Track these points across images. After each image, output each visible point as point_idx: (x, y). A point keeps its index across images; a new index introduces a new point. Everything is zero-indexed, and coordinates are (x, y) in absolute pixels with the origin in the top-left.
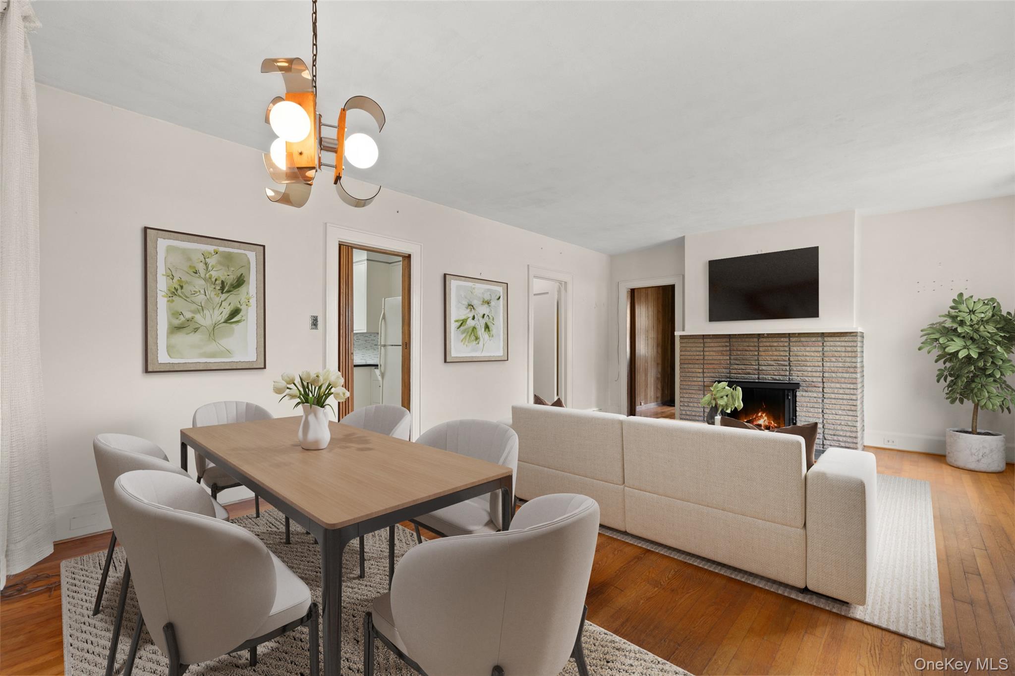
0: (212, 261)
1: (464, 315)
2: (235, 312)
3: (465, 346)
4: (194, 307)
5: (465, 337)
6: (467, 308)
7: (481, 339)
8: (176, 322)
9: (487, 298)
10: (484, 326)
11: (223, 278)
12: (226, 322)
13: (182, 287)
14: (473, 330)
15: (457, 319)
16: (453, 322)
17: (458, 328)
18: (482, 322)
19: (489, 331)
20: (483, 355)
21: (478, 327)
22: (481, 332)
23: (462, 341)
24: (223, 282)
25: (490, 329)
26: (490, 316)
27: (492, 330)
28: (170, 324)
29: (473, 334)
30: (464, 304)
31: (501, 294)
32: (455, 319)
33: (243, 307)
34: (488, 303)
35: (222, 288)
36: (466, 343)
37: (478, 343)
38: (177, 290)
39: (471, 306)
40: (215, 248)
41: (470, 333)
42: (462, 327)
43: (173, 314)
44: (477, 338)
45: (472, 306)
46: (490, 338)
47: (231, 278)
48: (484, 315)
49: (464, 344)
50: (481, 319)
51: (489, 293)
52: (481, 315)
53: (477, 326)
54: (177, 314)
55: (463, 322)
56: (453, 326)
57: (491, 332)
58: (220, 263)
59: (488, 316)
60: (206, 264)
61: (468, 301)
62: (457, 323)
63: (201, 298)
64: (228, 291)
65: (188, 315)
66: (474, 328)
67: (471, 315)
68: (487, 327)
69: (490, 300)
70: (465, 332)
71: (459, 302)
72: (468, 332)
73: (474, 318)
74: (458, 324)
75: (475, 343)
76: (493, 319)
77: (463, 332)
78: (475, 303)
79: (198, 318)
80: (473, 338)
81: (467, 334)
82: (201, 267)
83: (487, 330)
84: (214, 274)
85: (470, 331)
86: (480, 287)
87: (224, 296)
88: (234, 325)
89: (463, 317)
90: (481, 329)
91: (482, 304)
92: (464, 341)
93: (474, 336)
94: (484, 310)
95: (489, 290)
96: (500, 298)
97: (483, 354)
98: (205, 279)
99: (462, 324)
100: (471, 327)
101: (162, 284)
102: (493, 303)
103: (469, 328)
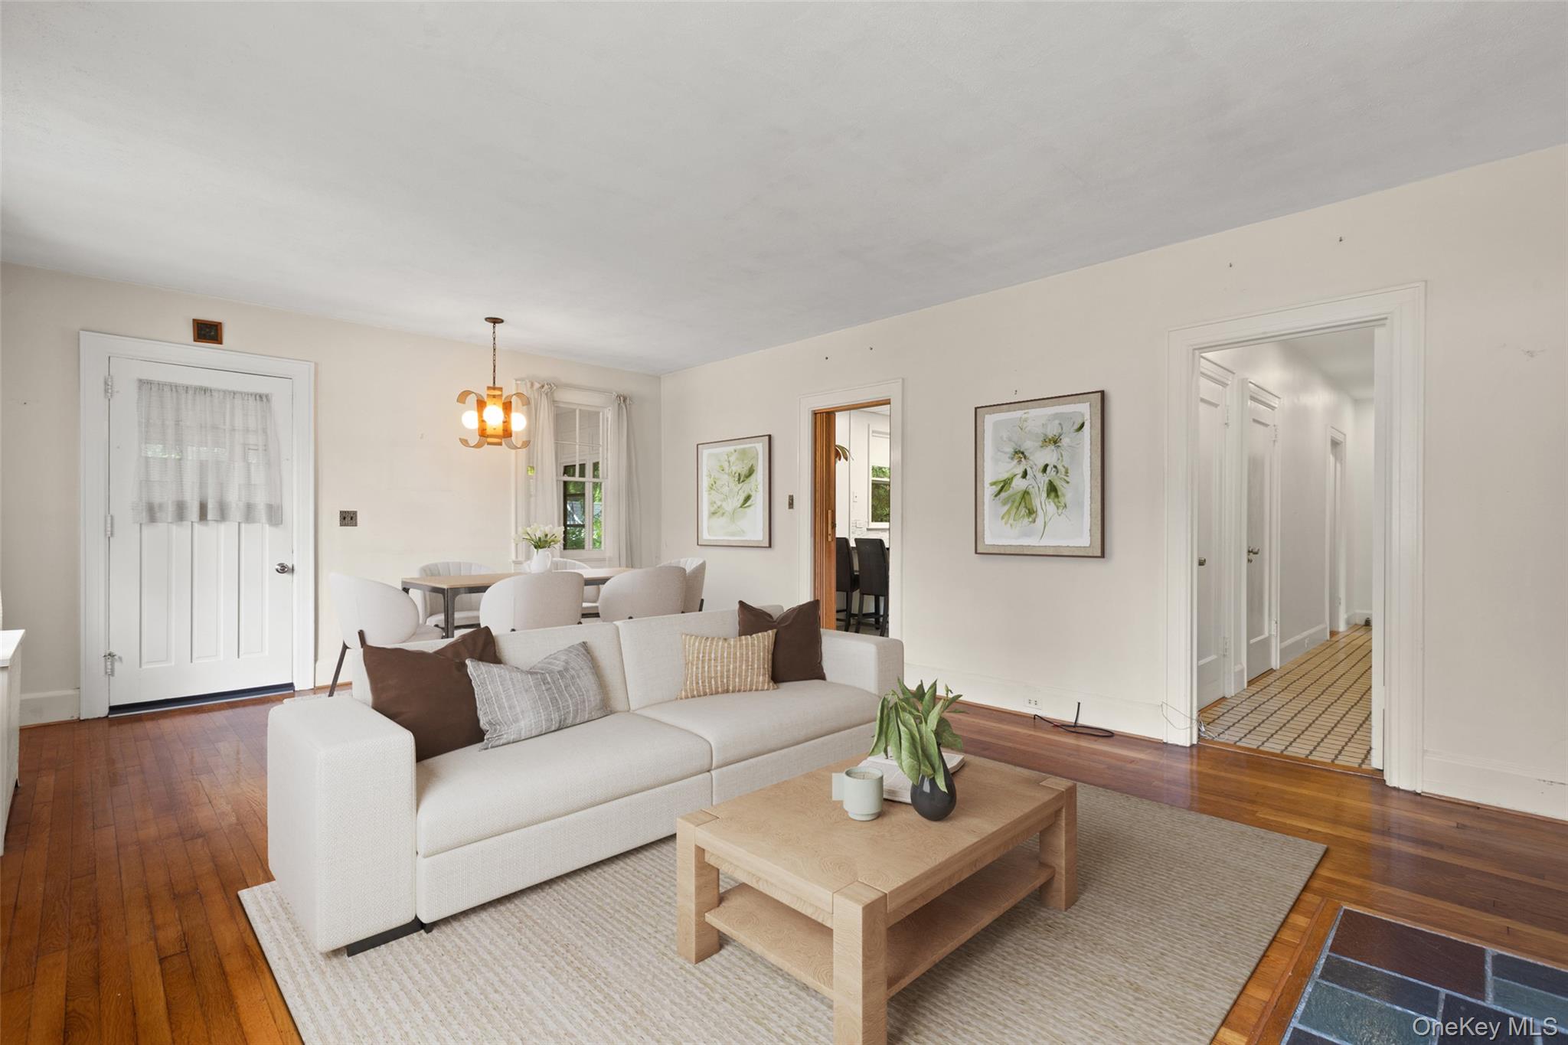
0: (732, 459)
1: (1007, 472)
2: (748, 498)
3: (1009, 525)
4: (722, 496)
5: (1008, 511)
6: (1012, 459)
7: (1040, 512)
8: (713, 509)
9: (1052, 431)
10: (1045, 489)
11: (739, 471)
12: (741, 507)
13: (715, 483)
14: (1023, 497)
15: (994, 480)
16: (988, 486)
17: (996, 496)
18: (1043, 480)
19: (1057, 496)
20: (1043, 543)
21: (1033, 491)
22: (1040, 499)
23: (1003, 518)
24: (739, 474)
25: (1059, 493)
26: (1060, 467)
27: (1064, 495)
28: (709, 510)
29: (1023, 504)
30: (1006, 453)
31: (1087, 417)
32: (990, 482)
33: (753, 494)
34: (1055, 442)
35: (739, 479)
36: (1011, 521)
37: (1034, 521)
38: (712, 485)
39: (1020, 454)
40: (734, 447)
41: (1016, 504)
42: (1003, 494)
43: (711, 504)
44: (1031, 512)
45: (1023, 453)
46: (1060, 511)
47: (744, 471)
48: (1046, 466)
49: (1006, 523)
50: (1041, 474)
51: (1057, 422)
52: (1041, 466)
53: (1031, 490)
54: (713, 503)
55: (1005, 484)
56: (988, 491)
57: (1062, 499)
58: (737, 459)
59: (1055, 467)
60: (729, 462)
61: (1014, 445)
62: (994, 487)
63: (725, 489)
64: (743, 481)
65: (719, 503)
66: (1026, 493)
67: (1020, 470)
68: (1052, 489)
69: (1060, 435)
70: (1008, 501)
71: (999, 450)
72: (1013, 502)
73: (1025, 475)
74: (996, 489)
75: (1026, 520)
76: (1067, 472)
77: (1004, 503)
78: (1028, 445)
79: (724, 504)
80: (1023, 511)
81: (1012, 505)
82: (726, 465)
83: (1053, 495)
84: (734, 469)
85: (1018, 499)
86: (1038, 418)
87: (741, 484)
88: (746, 509)
89: (1006, 476)
90: (1040, 495)
91: (1042, 447)
92: (1006, 519)
93: (1026, 507)
94: (1048, 456)
95: (1056, 416)
96: (1082, 426)
97: (1045, 542)
98: (729, 474)
99: (1003, 487)
100: (1019, 492)
101: (705, 483)
102: (1065, 441)
103: (1016, 494)
